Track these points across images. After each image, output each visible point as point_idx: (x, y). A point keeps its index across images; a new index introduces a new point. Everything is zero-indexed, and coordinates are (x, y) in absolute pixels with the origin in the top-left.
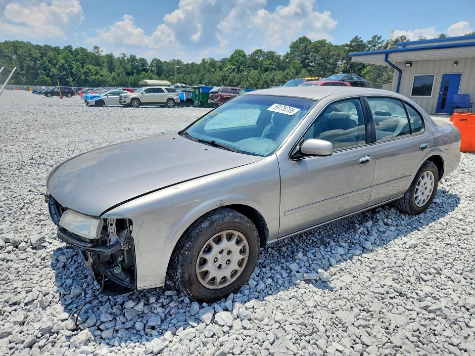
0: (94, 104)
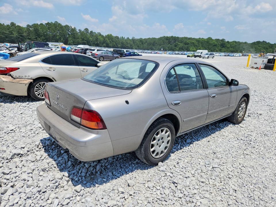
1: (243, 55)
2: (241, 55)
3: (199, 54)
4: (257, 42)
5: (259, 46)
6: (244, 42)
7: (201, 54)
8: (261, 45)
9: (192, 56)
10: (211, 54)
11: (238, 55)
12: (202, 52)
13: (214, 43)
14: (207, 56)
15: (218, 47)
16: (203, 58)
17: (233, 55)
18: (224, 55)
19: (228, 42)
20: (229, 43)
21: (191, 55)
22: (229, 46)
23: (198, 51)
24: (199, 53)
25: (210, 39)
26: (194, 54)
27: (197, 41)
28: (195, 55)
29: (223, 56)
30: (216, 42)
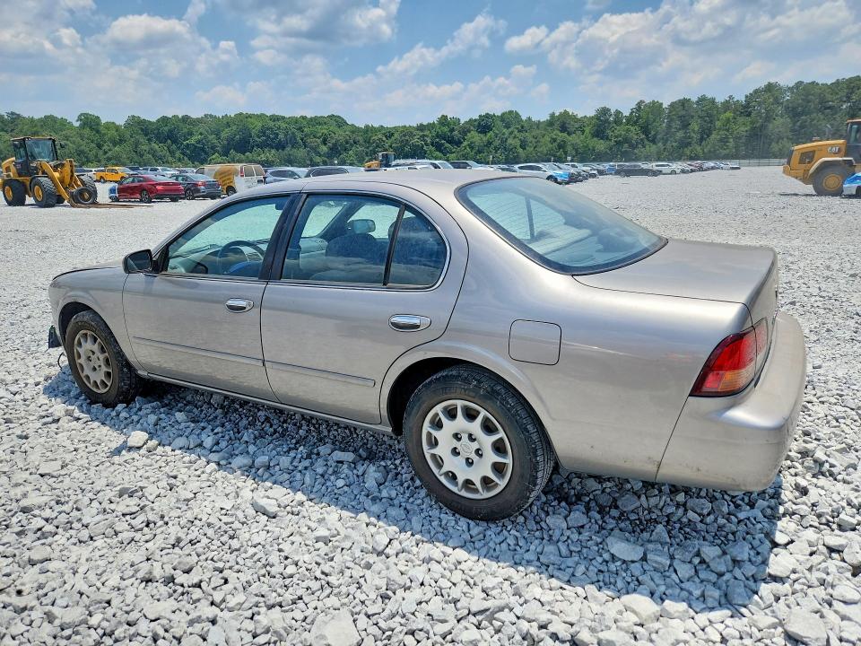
0: (854, 193)
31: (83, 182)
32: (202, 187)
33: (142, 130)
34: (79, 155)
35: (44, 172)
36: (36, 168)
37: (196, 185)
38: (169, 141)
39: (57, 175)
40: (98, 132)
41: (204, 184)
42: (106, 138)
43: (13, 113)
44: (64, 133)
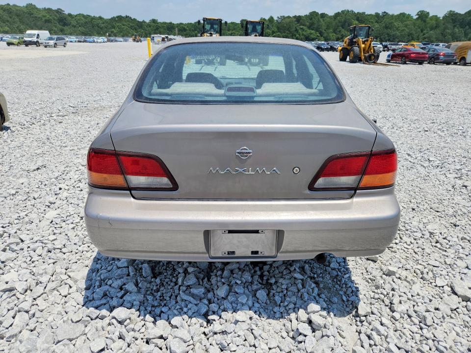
1: (109, 41)
2: (106, 40)
3: (35, 39)
4: (118, 17)
5: (124, 25)
6: (98, 16)
7: (37, 38)
8: (125, 23)
9: (19, 43)
10: (58, 39)
11: (102, 40)
12: (38, 35)
13: (45, 16)
14: (52, 42)
15: (55, 23)
16: (46, 47)
17: (91, 39)
18: (77, 40)
19: (70, 15)
20: (73, 18)
21: (15, 41)
22: (74, 23)
23: (28, 32)
24: (31, 36)
25: (31, 7)
26: (23, 38)
27: (4, 11)
28: (25, 41)
29: (75, 42)
30: (46, 14)
31: (374, 50)
32: (442, 57)
33: (452, 19)
34: (408, 36)
35: (358, 45)
36: (356, 42)
37: (438, 55)
38: (467, 27)
39: (363, 46)
40: (425, 21)
41: (444, 55)
42: (428, 25)
43: (385, 12)
44: (406, 23)
